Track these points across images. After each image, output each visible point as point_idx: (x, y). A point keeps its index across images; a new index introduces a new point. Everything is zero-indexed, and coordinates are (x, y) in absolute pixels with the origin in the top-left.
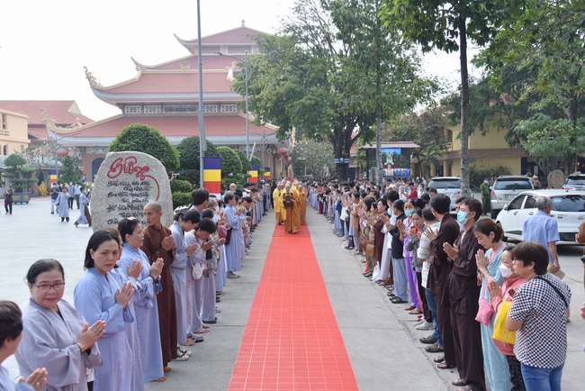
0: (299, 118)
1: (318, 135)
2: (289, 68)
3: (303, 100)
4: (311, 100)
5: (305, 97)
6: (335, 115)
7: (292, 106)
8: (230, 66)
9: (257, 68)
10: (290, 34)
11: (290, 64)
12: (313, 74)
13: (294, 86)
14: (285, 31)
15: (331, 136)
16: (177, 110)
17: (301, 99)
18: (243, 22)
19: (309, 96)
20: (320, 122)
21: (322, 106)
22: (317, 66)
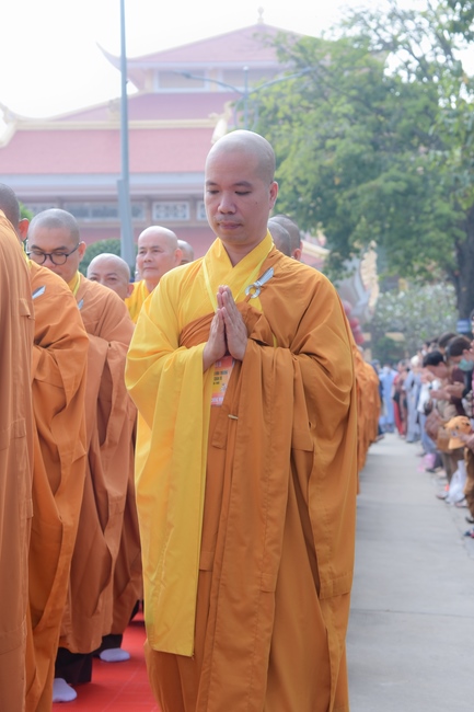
0: (371, 222)
1: (422, 270)
2: (348, 108)
3: (379, 182)
4: (397, 180)
5: (384, 175)
6: (455, 215)
7: (354, 197)
8: (221, 111)
9: (276, 110)
10: (356, 31)
11: (352, 99)
12: (405, 122)
13: (357, 149)
14: (344, 24)
15: (448, 268)
16: (96, 214)
17: (373, 178)
18: (261, 11)
19: (393, 172)
20: (419, 233)
21: (424, 195)
22: (413, 102)
